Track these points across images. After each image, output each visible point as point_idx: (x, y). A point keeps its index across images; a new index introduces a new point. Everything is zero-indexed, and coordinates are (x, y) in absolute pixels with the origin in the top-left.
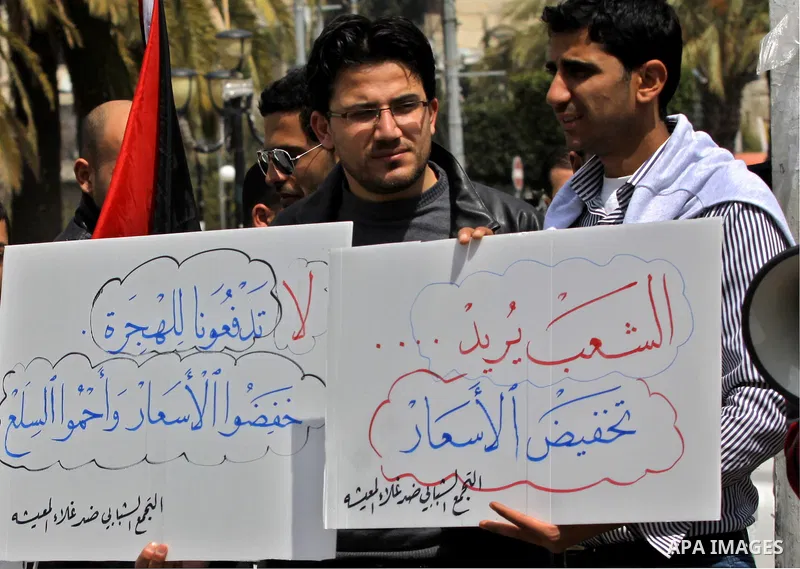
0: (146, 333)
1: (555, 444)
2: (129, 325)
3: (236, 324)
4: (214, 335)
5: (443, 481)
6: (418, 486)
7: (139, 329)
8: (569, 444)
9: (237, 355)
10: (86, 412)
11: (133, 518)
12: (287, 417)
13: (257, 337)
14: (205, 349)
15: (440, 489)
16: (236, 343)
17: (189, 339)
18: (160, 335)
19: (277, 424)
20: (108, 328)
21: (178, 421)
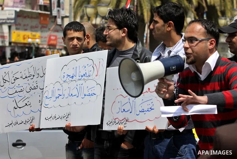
0: (70, 76)
1: (141, 112)
2: (67, 75)
3: (86, 74)
4: (82, 76)
5: (123, 120)
6: (119, 121)
7: (69, 76)
8: (143, 112)
9: (85, 80)
10: (59, 95)
11: (66, 117)
12: (93, 93)
13: (89, 76)
14: (80, 80)
15: (123, 121)
16: (86, 78)
17: (78, 78)
18: (72, 77)
19: (92, 95)
20: (64, 76)
21: (74, 96)
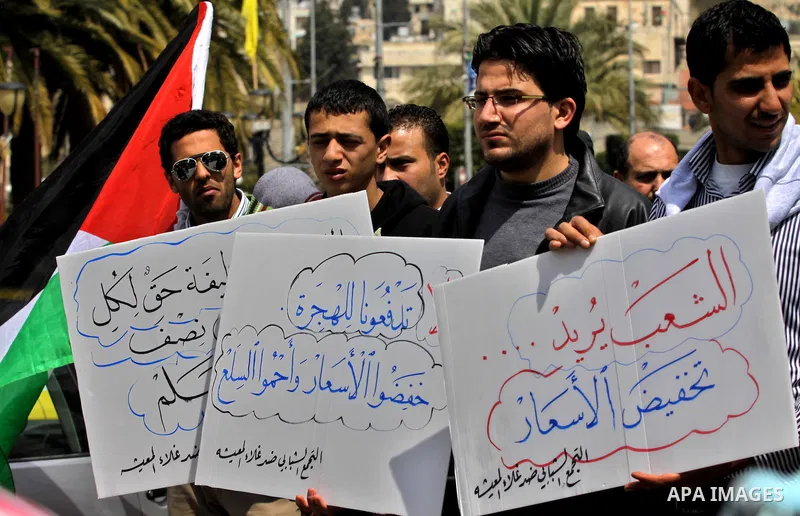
0: (326, 315)
1: (646, 411)
2: (314, 307)
3: (390, 316)
4: (374, 323)
5: (555, 460)
6: (534, 468)
7: (321, 311)
8: (658, 408)
9: (388, 341)
10: (276, 374)
11: (300, 464)
13: (404, 328)
14: (365, 334)
15: (553, 467)
16: (388, 332)
17: (355, 324)
18: (335, 318)
21: (340, 390)
